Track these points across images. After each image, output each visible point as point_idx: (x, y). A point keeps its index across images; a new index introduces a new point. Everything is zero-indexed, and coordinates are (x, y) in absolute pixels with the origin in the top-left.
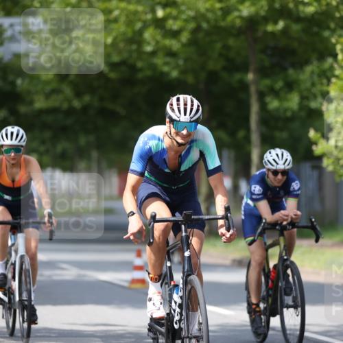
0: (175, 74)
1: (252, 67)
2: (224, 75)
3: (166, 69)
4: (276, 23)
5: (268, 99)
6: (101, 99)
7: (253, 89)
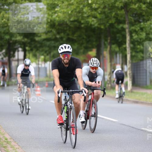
0: (96, 25)
1: (126, 22)
2: (116, 25)
3: (93, 23)
4: (135, 4)
5: (133, 35)
6: (68, 35)
7: (127, 30)
